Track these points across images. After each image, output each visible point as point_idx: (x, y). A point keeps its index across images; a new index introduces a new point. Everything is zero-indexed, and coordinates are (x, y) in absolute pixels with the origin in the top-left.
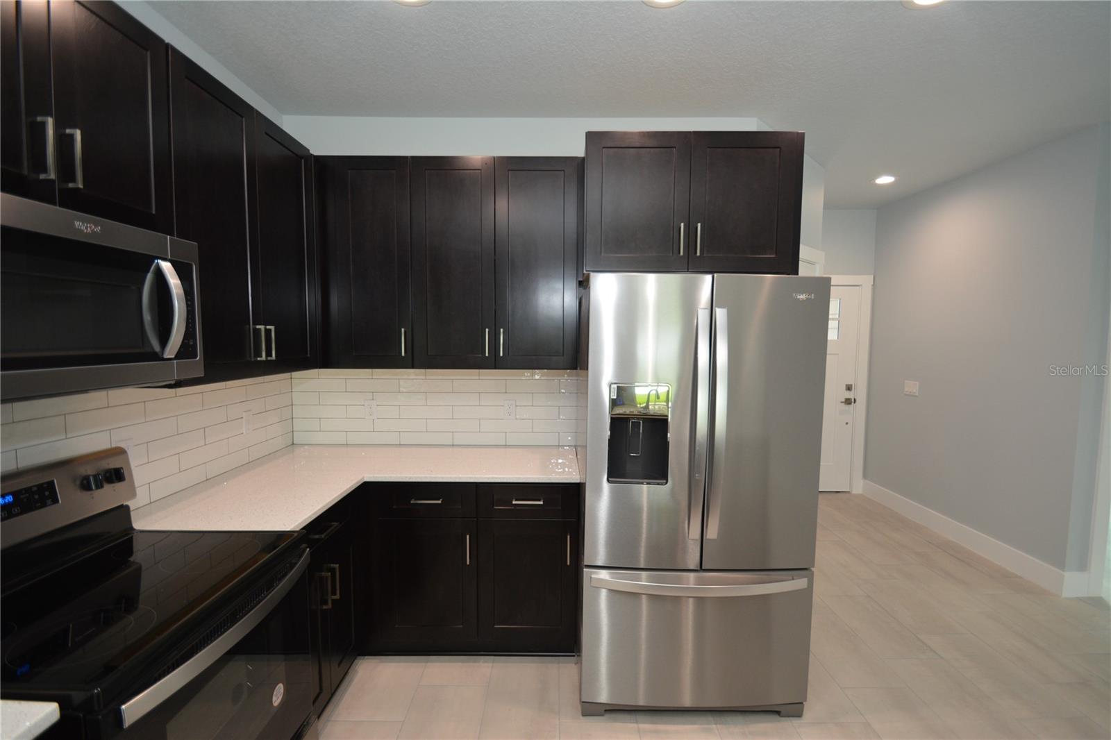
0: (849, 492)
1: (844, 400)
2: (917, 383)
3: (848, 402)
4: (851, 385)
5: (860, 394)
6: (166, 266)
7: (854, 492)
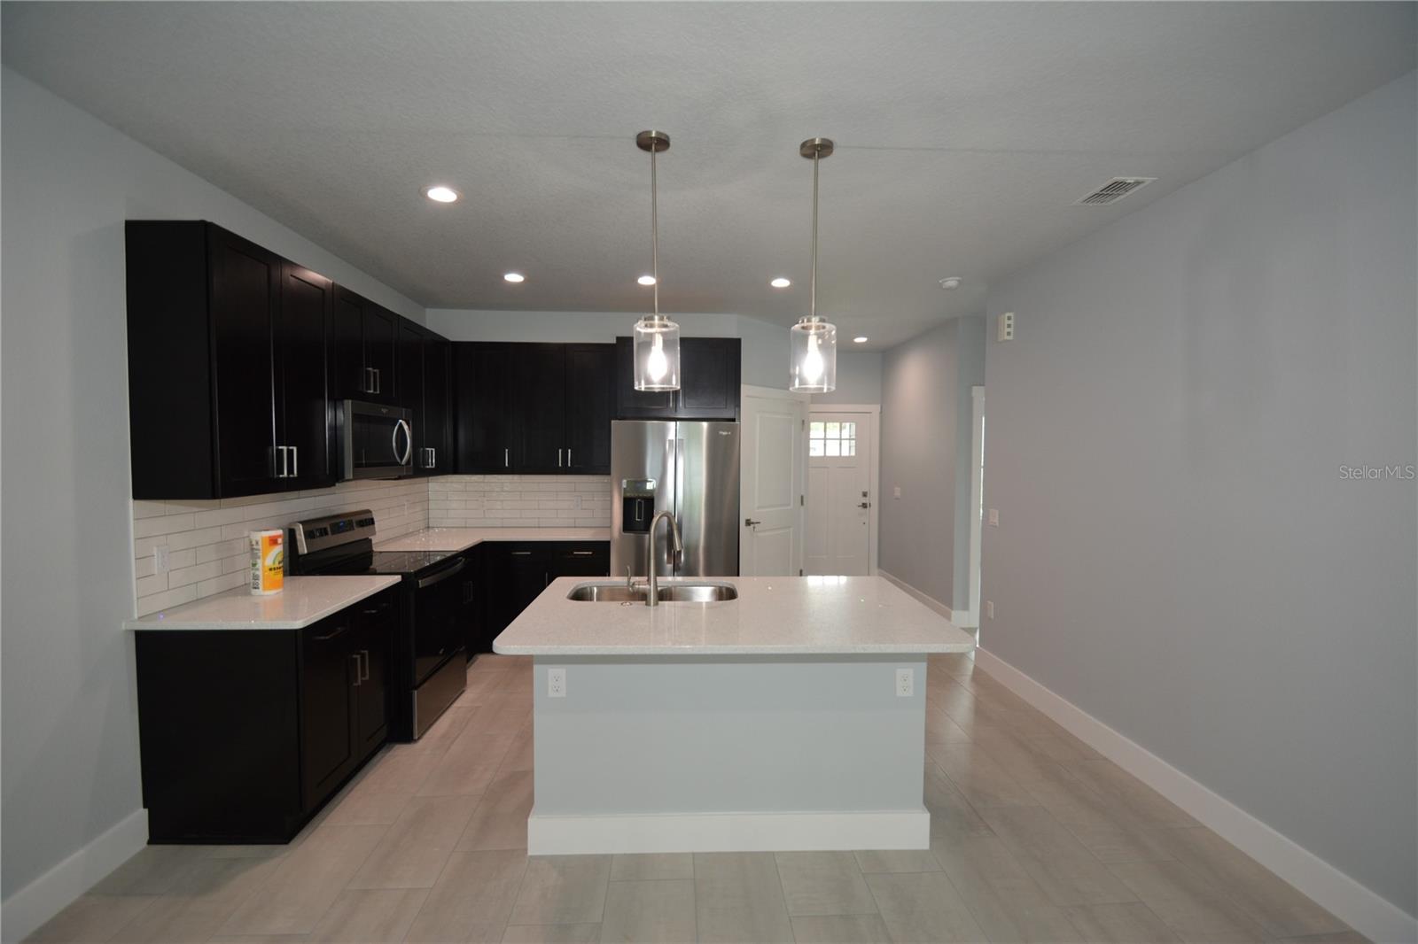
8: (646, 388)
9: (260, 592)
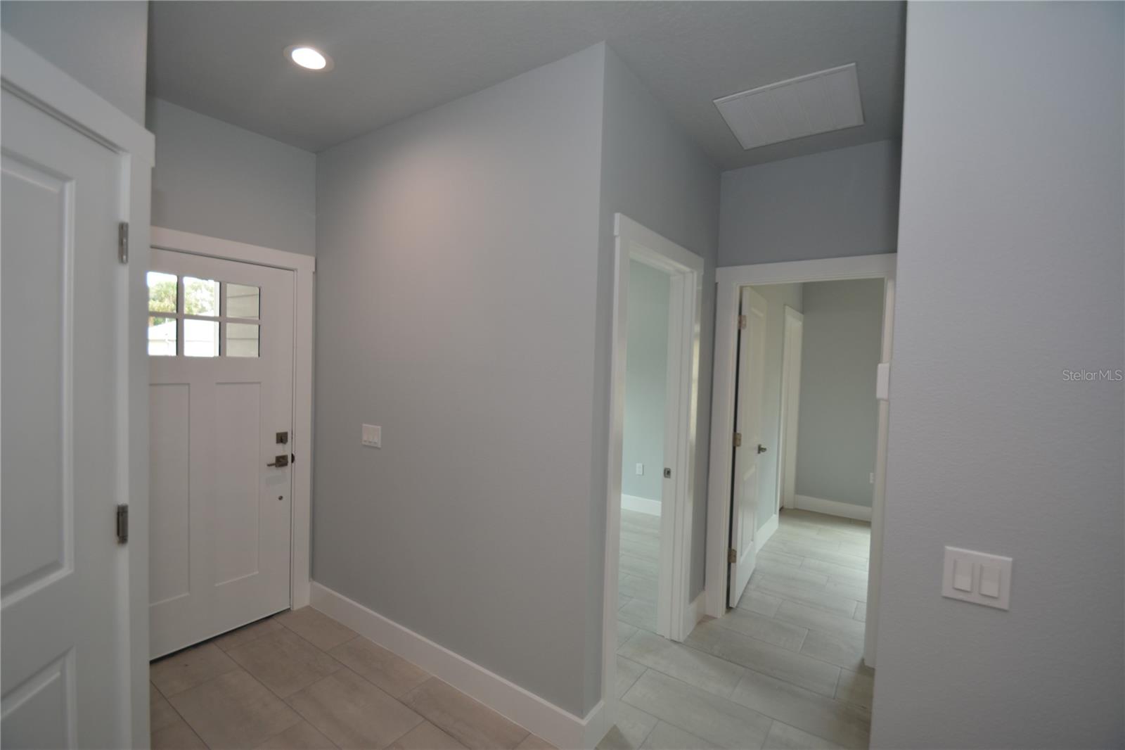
0: (289, 610)
1: (274, 461)
2: (379, 427)
3: (281, 461)
4: (286, 434)
5: (301, 446)
7: (296, 607)
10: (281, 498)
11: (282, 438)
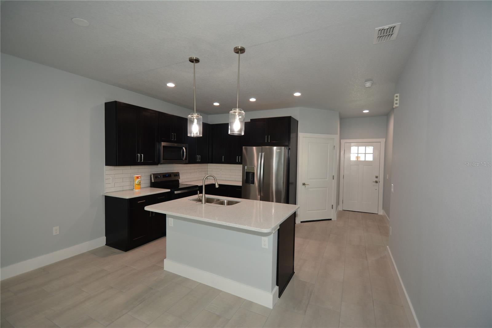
0: (377, 214)
1: (374, 181)
5: (381, 180)
6: (184, 148)
7: (379, 214)
8: (193, 136)
9: (134, 190)
10: (376, 189)
11: (377, 177)
